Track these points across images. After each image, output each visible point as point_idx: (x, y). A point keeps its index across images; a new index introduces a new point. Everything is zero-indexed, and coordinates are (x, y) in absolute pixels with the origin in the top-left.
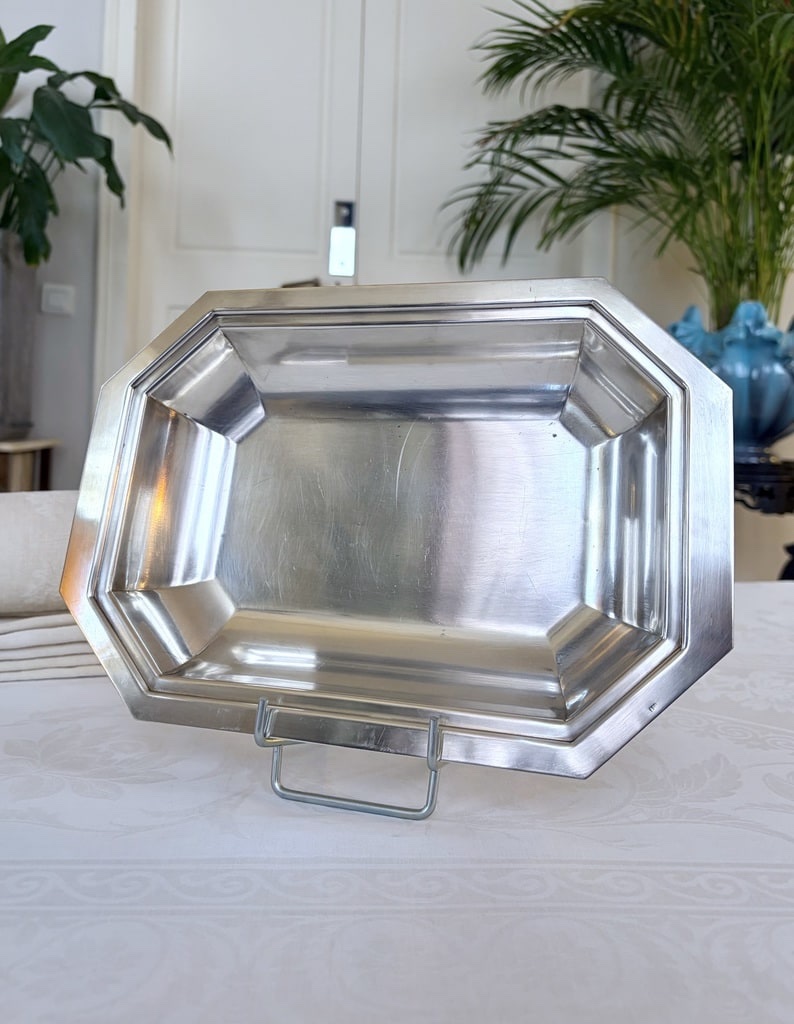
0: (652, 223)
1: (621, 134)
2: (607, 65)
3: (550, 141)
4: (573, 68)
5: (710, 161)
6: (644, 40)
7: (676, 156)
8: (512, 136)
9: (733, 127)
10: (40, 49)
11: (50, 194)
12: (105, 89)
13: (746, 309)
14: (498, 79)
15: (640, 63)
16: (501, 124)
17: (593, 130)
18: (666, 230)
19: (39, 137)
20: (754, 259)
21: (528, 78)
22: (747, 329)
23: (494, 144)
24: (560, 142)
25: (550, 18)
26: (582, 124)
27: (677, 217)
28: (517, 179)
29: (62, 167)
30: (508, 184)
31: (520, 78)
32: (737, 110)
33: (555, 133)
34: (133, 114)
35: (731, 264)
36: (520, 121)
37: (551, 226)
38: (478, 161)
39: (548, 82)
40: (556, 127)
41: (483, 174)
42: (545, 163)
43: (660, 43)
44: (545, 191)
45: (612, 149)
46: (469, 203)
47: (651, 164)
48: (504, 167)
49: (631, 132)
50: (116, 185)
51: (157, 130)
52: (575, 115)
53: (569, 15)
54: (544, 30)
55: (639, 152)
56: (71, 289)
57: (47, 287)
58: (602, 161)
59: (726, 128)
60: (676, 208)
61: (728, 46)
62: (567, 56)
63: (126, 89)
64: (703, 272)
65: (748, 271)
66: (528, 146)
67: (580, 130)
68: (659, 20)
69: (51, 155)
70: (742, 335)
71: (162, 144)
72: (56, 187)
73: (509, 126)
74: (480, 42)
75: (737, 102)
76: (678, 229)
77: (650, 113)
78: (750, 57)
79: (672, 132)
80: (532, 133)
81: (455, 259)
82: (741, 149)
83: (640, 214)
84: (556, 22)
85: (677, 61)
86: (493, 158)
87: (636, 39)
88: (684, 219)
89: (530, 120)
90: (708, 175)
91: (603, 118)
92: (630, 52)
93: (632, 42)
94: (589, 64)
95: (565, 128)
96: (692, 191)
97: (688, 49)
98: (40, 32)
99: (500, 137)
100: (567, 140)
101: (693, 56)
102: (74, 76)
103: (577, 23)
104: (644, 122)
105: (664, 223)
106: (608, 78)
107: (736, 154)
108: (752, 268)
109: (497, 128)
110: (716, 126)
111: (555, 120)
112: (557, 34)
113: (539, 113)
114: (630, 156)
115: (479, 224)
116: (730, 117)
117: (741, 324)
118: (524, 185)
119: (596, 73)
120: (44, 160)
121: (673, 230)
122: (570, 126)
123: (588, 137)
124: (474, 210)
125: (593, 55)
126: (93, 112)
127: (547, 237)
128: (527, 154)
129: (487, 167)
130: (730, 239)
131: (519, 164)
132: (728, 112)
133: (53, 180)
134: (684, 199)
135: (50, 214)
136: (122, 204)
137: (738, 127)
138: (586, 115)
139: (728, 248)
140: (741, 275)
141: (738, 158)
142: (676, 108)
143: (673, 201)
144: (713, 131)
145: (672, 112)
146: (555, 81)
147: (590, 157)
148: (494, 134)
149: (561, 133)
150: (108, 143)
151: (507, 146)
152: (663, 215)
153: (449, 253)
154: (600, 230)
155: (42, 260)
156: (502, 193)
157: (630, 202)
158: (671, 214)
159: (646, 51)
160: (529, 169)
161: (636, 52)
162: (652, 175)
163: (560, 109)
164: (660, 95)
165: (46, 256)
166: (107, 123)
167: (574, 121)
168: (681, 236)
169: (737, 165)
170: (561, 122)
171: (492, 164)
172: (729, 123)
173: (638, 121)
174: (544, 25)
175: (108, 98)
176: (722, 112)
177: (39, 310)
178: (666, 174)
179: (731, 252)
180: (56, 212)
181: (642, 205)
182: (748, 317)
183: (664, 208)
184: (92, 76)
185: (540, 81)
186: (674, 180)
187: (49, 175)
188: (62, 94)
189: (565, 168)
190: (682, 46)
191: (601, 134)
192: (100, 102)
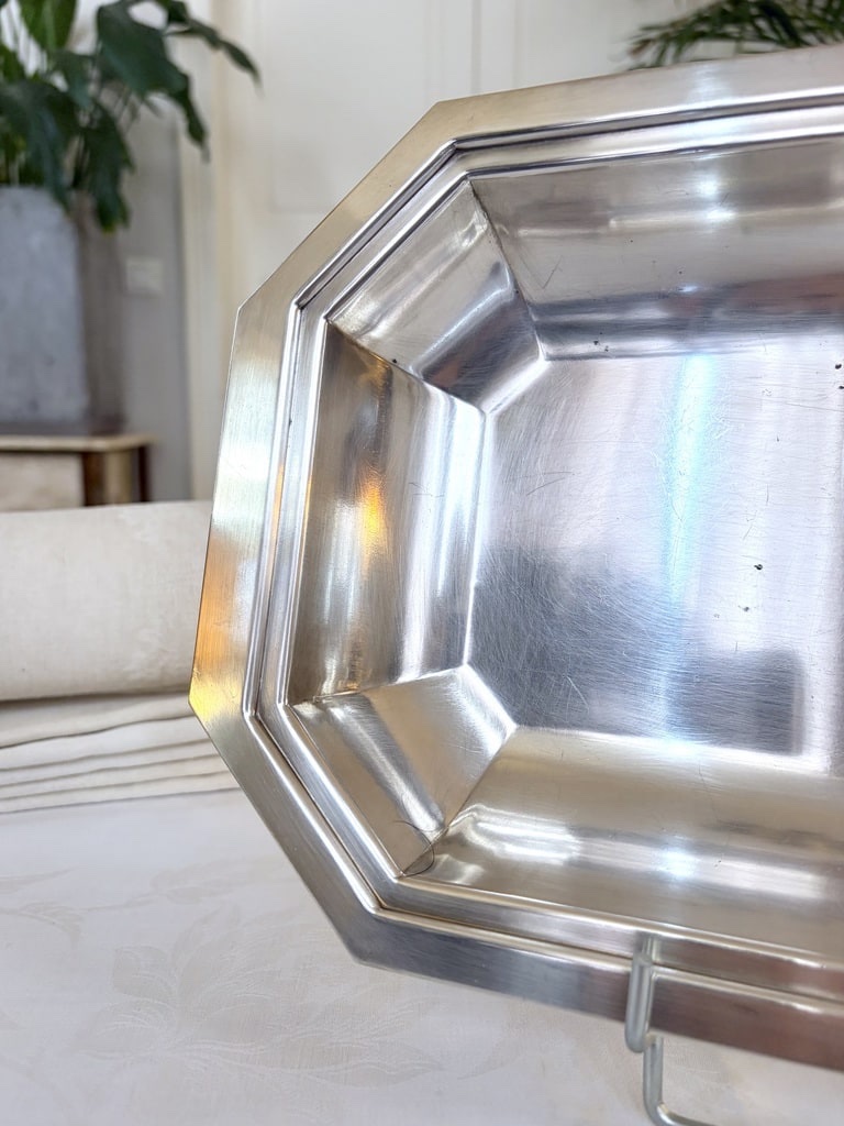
8: (671, 50)
12: (177, 13)
16: (656, 30)
17: (774, 30)
19: (108, 77)
23: (646, 57)
26: (762, 24)
29: (134, 114)
33: (725, 37)
34: (212, 38)
36: (682, 23)
40: (731, 29)
50: (197, 132)
51: (241, 60)
52: (754, 10)
56: (155, 265)
57: (130, 263)
67: (758, 29)
69: (120, 102)
71: (244, 77)
72: (132, 140)
73: (665, 30)
80: (702, 35)
89: (701, 18)
91: (789, 11)
95: (743, 29)
99: (658, 45)
109: (653, 34)
111: (730, 17)
113: (711, 7)
120: (114, 106)
122: (750, 28)
123: (770, 41)
126: (168, 40)
133: (128, 129)
135: (126, 176)
136: (206, 157)
138: (768, 9)
148: (645, 43)
149: (739, 39)
150: (185, 79)
155: (119, 226)
165: (125, 221)
166: (185, 54)
167: (752, 20)
170: (738, 21)
175: (182, 23)
177: (122, 290)
180: (128, 162)
187: (121, 125)
188: (131, 17)
191: (784, 35)
192: (174, 28)
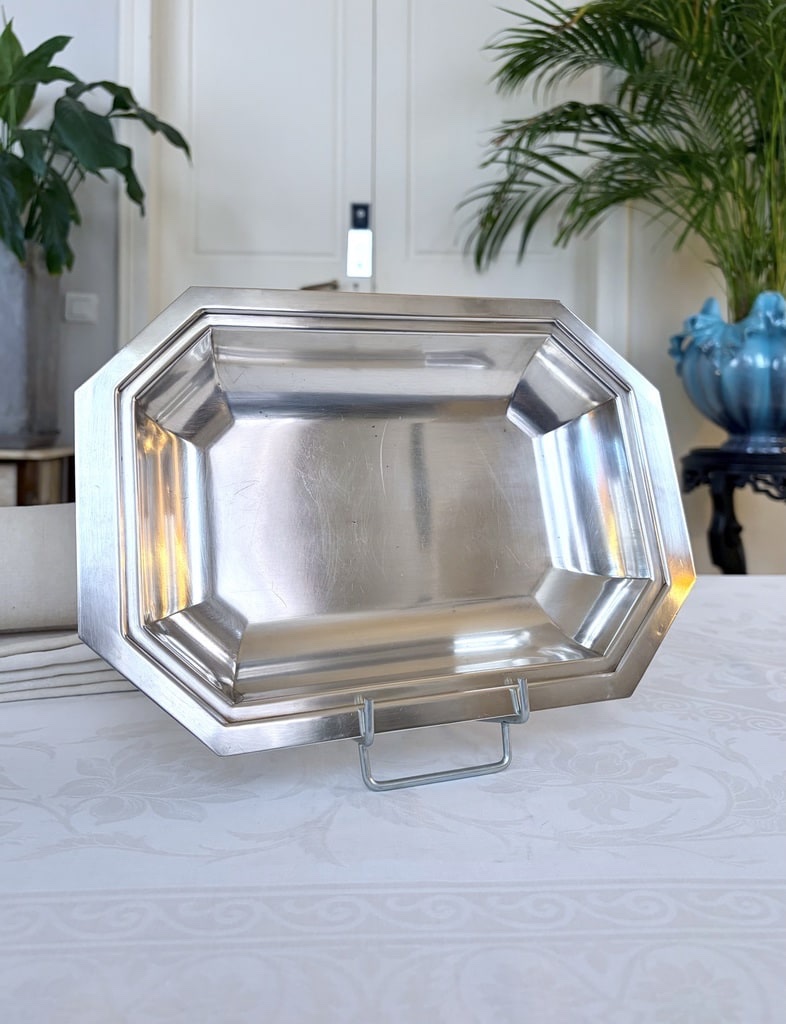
0: (669, 218)
1: (636, 129)
2: (619, 62)
3: (566, 138)
4: (584, 66)
5: (725, 154)
6: (654, 35)
7: (692, 149)
8: (528, 133)
9: (746, 120)
10: (58, 60)
11: (72, 205)
12: (122, 98)
13: (764, 301)
14: (512, 77)
15: (652, 58)
16: (517, 122)
17: (608, 126)
18: (683, 225)
19: (60, 148)
20: (772, 250)
21: (541, 76)
22: (767, 320)
23: (509, 142)
24: (577, 139)
25: (562, 16)
26: (597, 120)
27: (694, 211)
28: (531, 177)
29: (82, 177)
30: (522, 182)
31: (533, 76)
32: (751, 102)
33: (570, 129)
34: (152, 123)
35: (748, 255)
36: (535, 119)
37: (568, 221)
38: (493, 160)
39: (561, 78)
40: (572, 124)
41: (499, 173)
42: (558, 160)
43: (671, 38)
44: (559, 187)
45: (626, 145)
46: (485, 202)
47: (665, 157)
48: (518, 165)
49: (646, 127)
50: (136, 193)
51: (176, 138)
52: (590, 112)
53: (582, 11)
54: (556, 28)
55: (654, 147)
56: (94, 298)
57: (70, 296)
58: (616, 157)
59: (740, 121)
60: (693, 203)
61: (740, 37)
62: (579, 53)
63: (142, 98)
64: (720, 265)
65: (766, 263)
66: (543, 144)
67: (595, 126)
68: (671, 16)
69: (71, 166)
70: (762, 326)
71: (180, 152)
72: (77, 197)
73: (525, 124)
74: (490, 43)
75: (752, 95)
76: (696, 223)
77: (664, 108)
78: (764, 50)
79: (685, 125)
80: (547, 130)
81: (472, 258)
82: (756, 141)
83: (656, 209)
84: (568, 20)
85: (690, 56)
86: (510, 156)
87: (647, 34)
88: (702, 213)
89: (546, 117)
90: (724, 168)
91: (617, 113)
92: (642, 46)
93: (643, 37)
94: (600, 60)
95: (581, 125)
96: (708, 184)
97: (700, 43)
98: (58, 43)
99: (516, 135)
100: (583, 136)
101: (705, 51)
102: (92, 86)
103: (589, 20)
104: (659, 117)
105: (681, 217)
106: (620, 75)
107: (750, 145)
108: (769, 258)
109: (513, 126)
110: (730, 118)
111: (571, 116)
112: (570, 32)
113: (554, 110)
114: (646, 150)
115: (494, 222)
116: (744, 110)
117: (761, 315)
118: (538, 183)
119: (608, 69)
120: (64, 171)
121: (690, 225)
122: (586, 123)
123: (603, 132)
124: (490, 209)
125: (605, 51)
126: (113, 121)
127: (564, 234)
128: (540, 151)
129: (504, 165)
130: (747, 230)
131: (532, 162)
132: (741, 106)
133: (75, 189)
134: (700, 193)
135: (72, 224)
136: (143, 213)
137: (752, 119)
138: (601, 111)
139: (745, 240)
140: (759, 267)
141: (752, 150)
142: (690, 101)
143: (691, 194)
144: (727, 123)
145: (686, 106)
146: (567, 78)
147: (605, 153)
148: (509, 132)
149: (577, 131)
150: (128, 152)
151: (523, 145)
152: (680, 210)
153: (466, 252)
154: (616, 226)
155: (64, 268)
156: (516, 191)
157: (645, 197)
158: (688, 209)
159: (658, 47)
160: (543, 167)
161: (649, 47)
162: (667, 168)
163: (575, 105)
164: (675, 88)
165: (70, 265)
166: (127, 132)
167: (589, 117)
168: (698, 230)
169: (752, 156)
170: (577, 119)
171: (509, 162)
172: (742, 116)
173: (653, 116)
174: (557, 23)
175: (127, 108)
176: (735, 106)
177: (63, 319)
178: (682, 167)
179: (748, 244)
180: (78, 221)
181: (657, 200)
182: (767, 307)
183: (681, 202)
184: (109, 86)
185: (551, 80)
186: (689, 173)
187: (71, 185)
188: (81, 105)
189: (579, 165)
190: (694, 41)
191: (616, 129)
192: (119, 112)
